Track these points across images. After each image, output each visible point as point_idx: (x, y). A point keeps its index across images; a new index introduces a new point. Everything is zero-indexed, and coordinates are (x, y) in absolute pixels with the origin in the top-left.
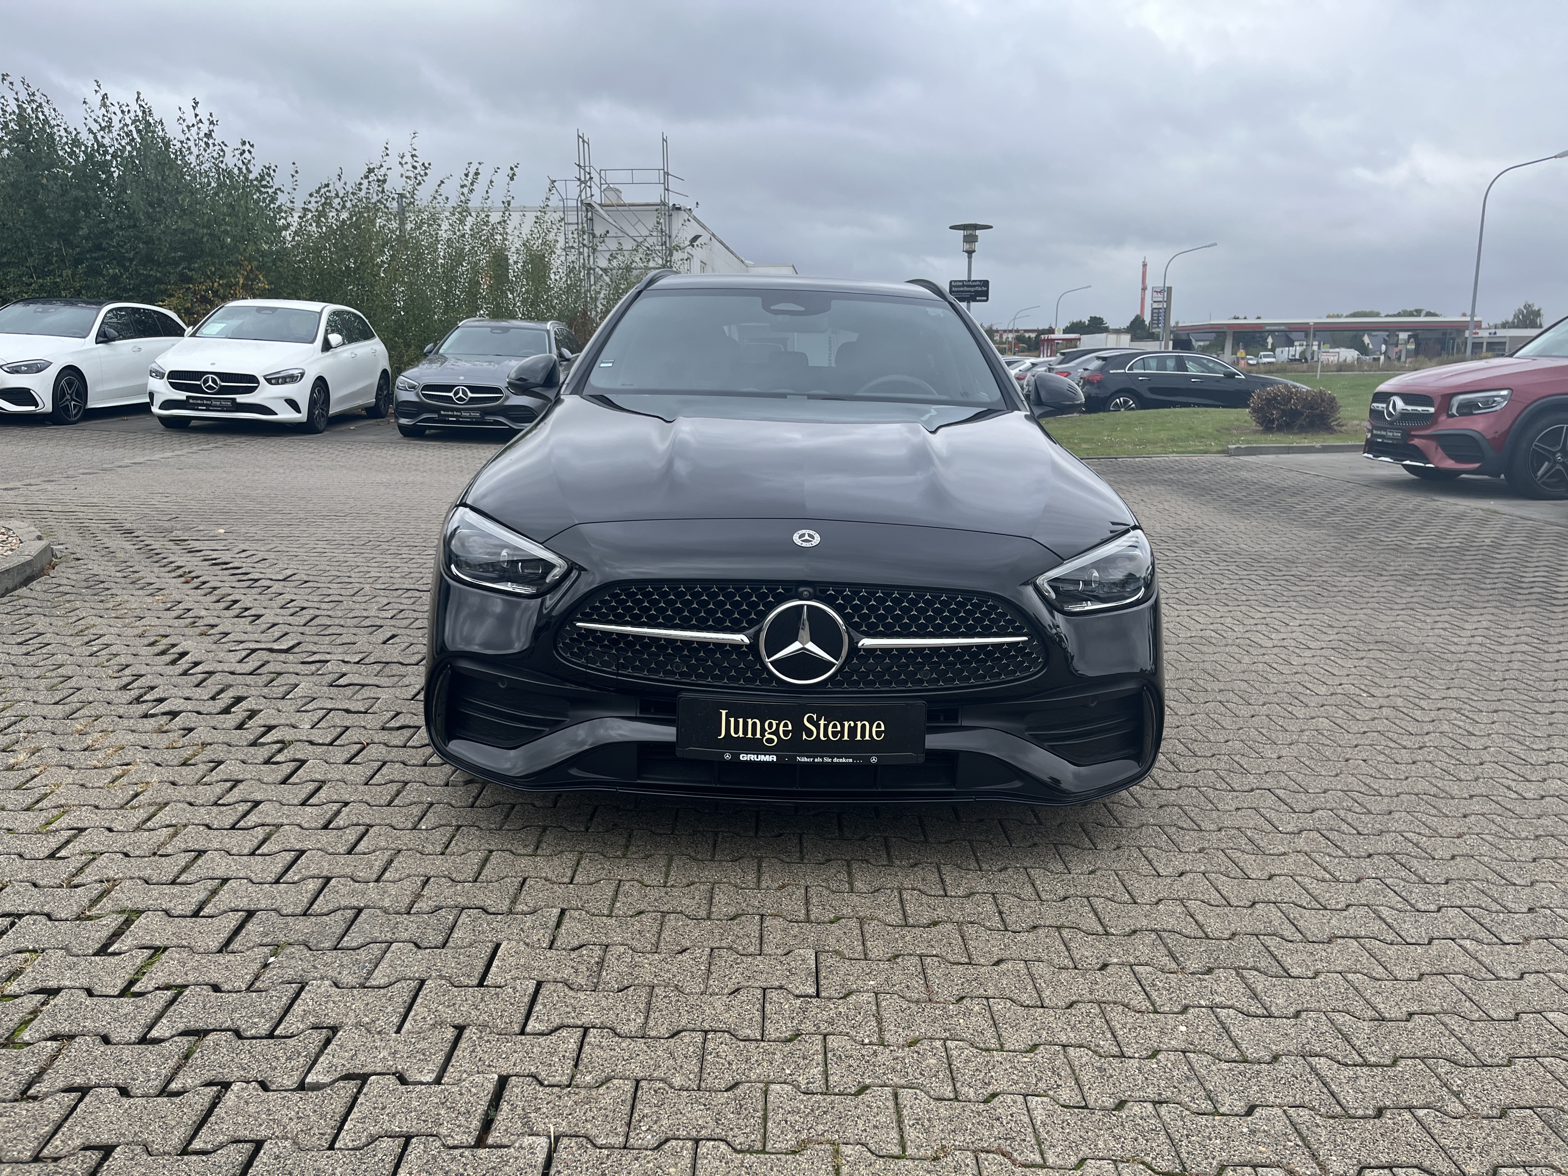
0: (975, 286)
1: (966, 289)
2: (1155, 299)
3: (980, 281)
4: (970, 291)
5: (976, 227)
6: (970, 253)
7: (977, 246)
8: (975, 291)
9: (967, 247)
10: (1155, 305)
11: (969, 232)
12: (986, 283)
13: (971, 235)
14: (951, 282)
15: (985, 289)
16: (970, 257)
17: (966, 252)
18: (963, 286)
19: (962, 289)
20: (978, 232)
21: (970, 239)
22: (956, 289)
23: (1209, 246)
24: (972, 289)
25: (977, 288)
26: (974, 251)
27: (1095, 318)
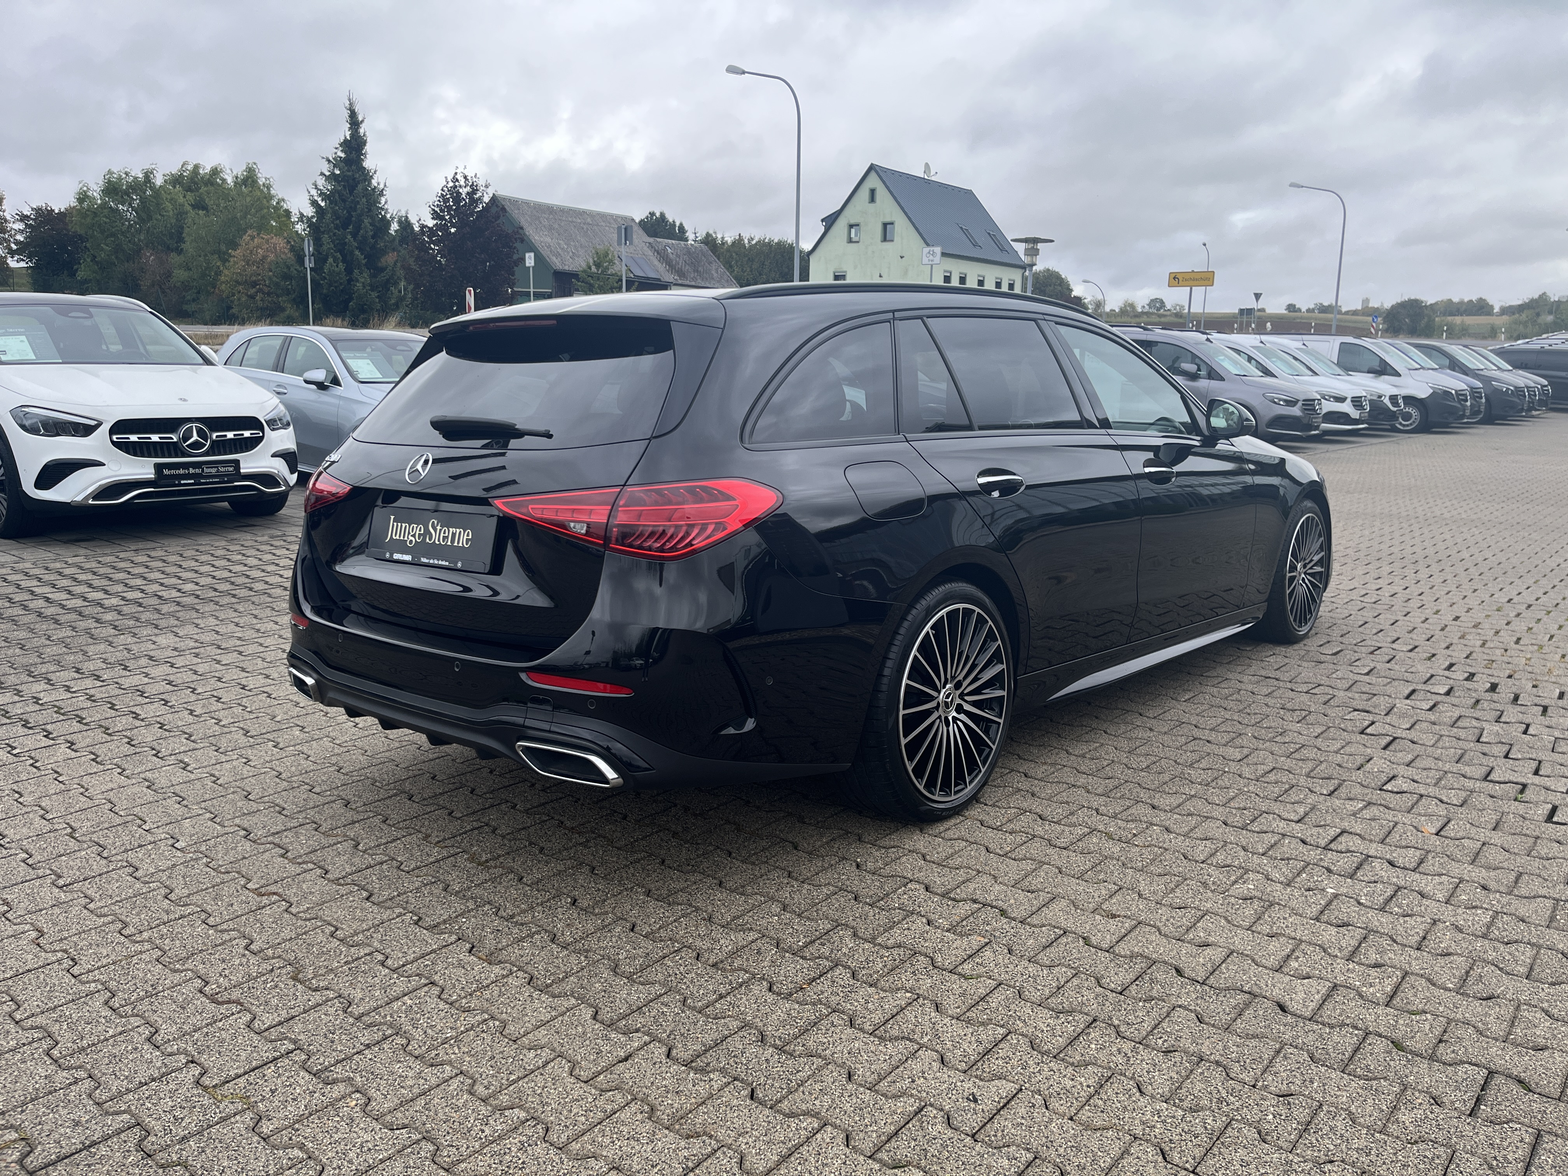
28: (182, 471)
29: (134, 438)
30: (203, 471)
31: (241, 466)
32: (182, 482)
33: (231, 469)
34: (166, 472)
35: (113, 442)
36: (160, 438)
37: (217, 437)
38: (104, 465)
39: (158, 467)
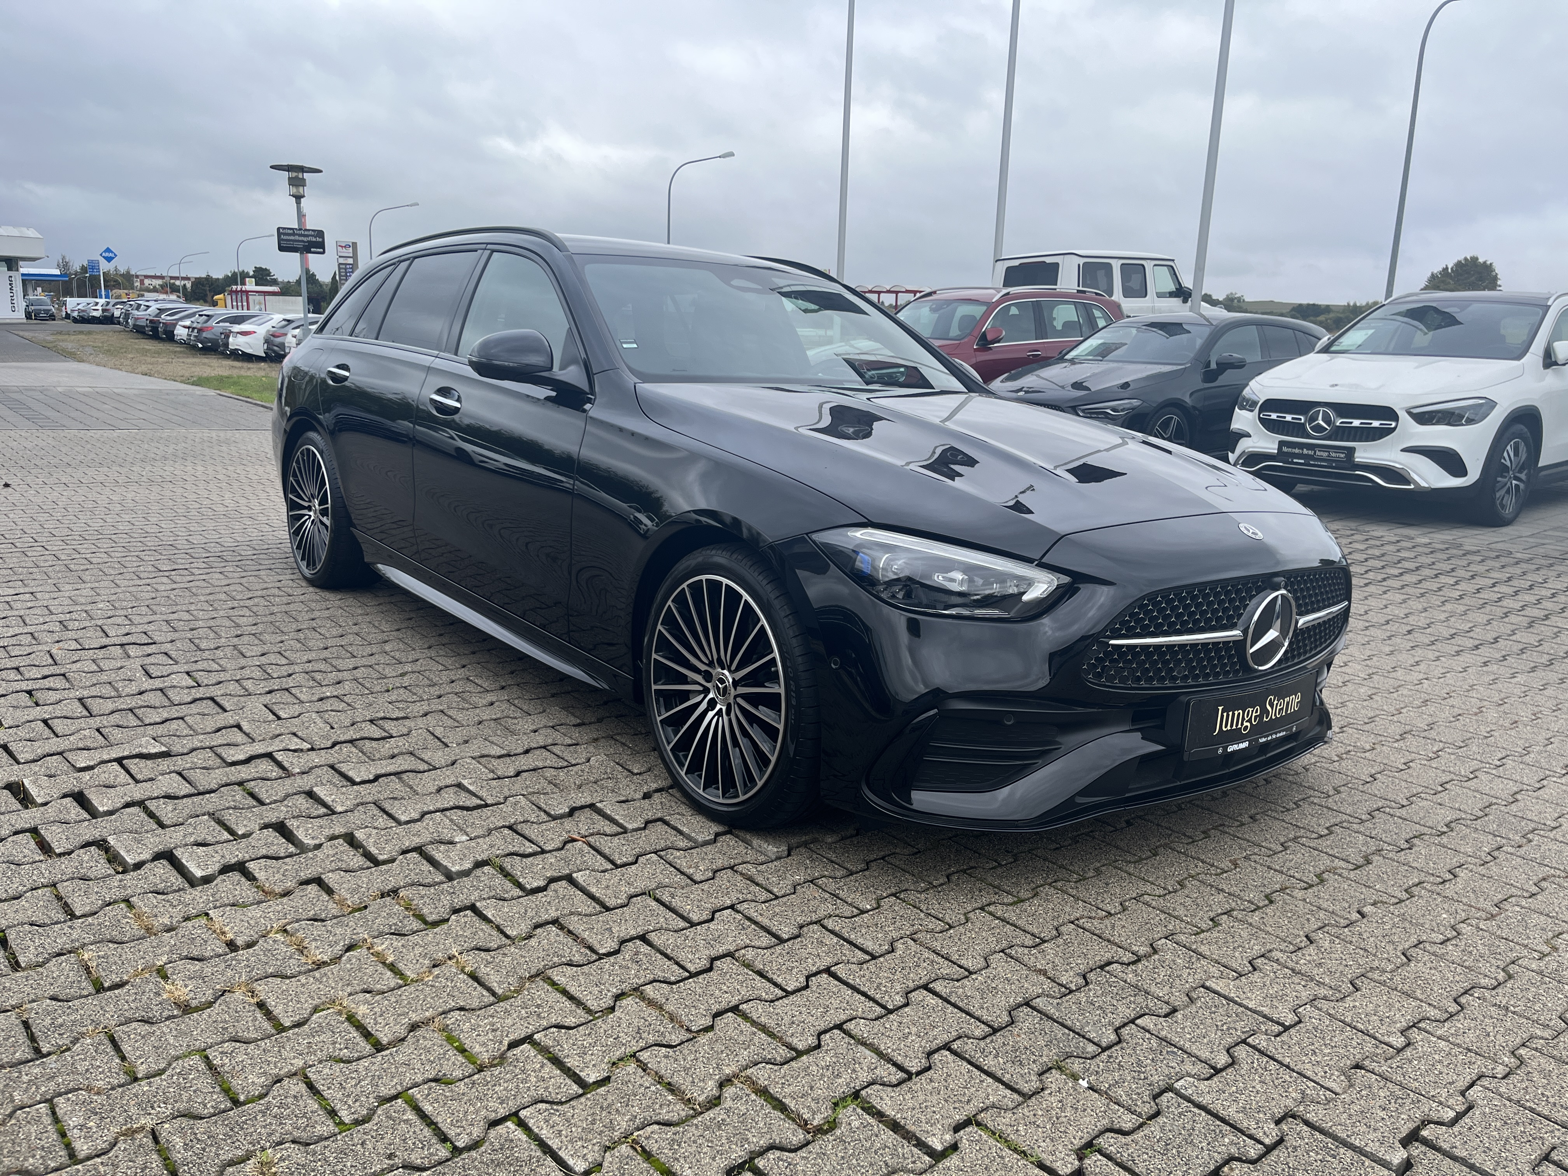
0: (307, 236)
1: (297, 238)
2: (340, 254)
3: (313, 230)
4: (303, 241)
5: (302, 169)
6: (298, 198)
7: (307, 191)
8: (308, 242)
9: (294, 190)
10: (342, 261)
11: (294, 174)
12: (320, 234)
13: (297, 177)
14: (279, 229)
15: (321, 240)
16: (298, 203)
17: (293, 196)
18: (294, 234)
19: (292, 238)
20: (306, 175)
21: (297, 182)
22: (286, 237)
23: (411, 205)
24: (305, 239)
25: (310, 239)
26: (303, 196)
27: (261, 268)
28: (1297, 451)
29: (1274, 416)
30: (1315, 453)
31: (1356, 455)
32: (1295, 460)
33: (1343, 456)
34: (1285, 449)
35: (1260, 418)
36: (1293, 418)
37: (1342, 423)
38: (1250, 436)
39: (1281, 444)
